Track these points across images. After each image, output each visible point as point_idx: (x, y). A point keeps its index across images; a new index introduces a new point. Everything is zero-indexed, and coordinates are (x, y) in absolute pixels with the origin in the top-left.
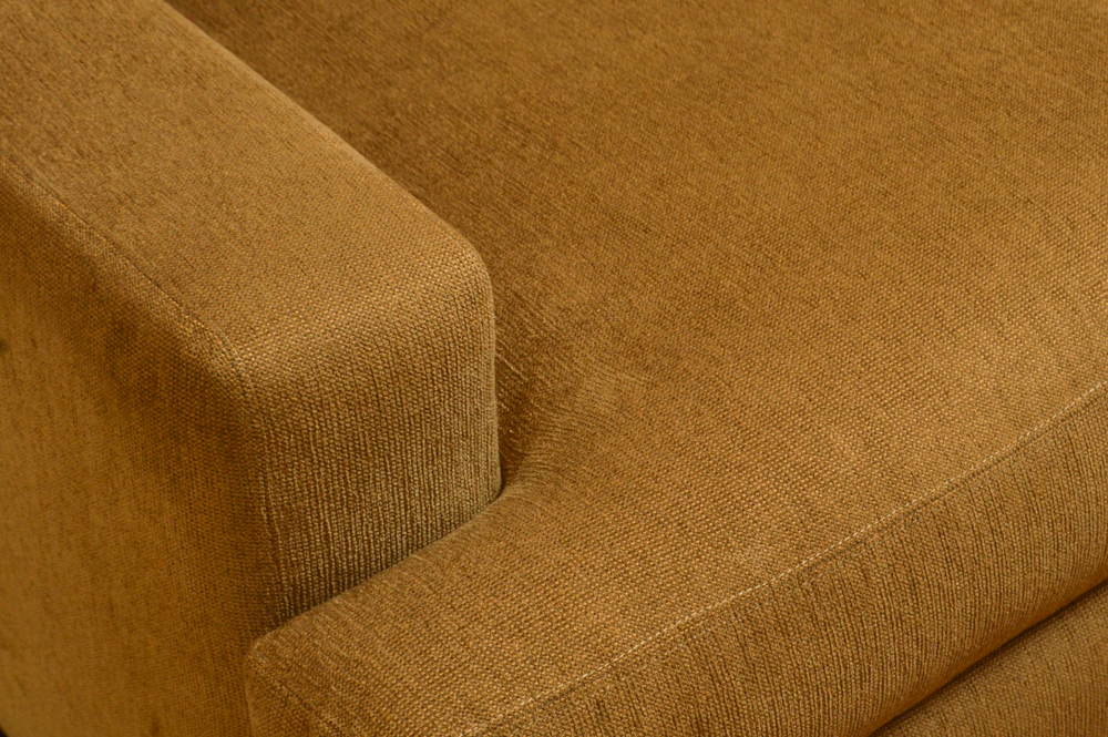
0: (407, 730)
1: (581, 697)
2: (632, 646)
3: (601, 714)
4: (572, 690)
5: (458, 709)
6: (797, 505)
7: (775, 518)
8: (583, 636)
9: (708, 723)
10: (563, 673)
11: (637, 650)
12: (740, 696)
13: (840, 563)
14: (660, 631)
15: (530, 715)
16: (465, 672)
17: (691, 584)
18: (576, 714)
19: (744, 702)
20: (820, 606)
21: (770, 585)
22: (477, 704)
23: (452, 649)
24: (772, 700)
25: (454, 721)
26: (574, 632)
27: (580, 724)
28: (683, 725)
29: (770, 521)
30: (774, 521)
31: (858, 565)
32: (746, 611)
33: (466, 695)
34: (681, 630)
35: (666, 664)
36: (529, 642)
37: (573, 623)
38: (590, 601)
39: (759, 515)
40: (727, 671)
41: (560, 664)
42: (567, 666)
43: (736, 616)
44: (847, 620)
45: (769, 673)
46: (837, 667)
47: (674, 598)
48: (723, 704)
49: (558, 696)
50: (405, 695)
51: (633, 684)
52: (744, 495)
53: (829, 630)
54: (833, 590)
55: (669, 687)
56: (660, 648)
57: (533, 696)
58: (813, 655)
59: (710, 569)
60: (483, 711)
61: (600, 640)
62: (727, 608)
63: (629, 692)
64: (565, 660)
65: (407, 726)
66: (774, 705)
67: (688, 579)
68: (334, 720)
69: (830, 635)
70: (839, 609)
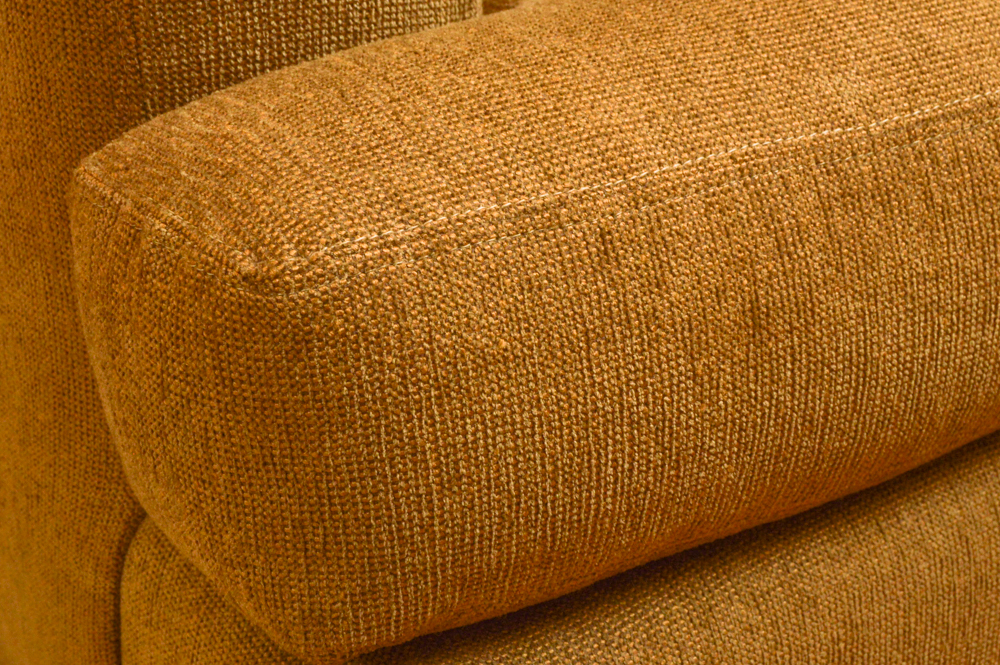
0: (287, 217)
1: (576, 217)
2: (660, 164)
3: (606, 253)
4: (563, 204)
5: (374, 199)
6: (907, 39)
7: (877, 47)
8: (585, 136)
9: (768, 315)
10: (551, 178)
11: (668, 172)
12: (818, 286)
13: (967, 126)
14: (705, 155)
15: (492, 228)
16: (394, 152)
17: (754, 104)
18: (566, 242)
19: (822, 298)
20: (937, 181)
21: (867, 130)
22: (407, 196)
23: (376, 122)
24: (862, 309)
25: (366, 213)
26: (571, 127)
27: (572, 261)
28: (731, 308)
29: (870, 49)
30: (874, 50)
31: (992, 136)
32: (832, 159)
33: (391, 180)
34: (736, 162)
35: (711, 204)
36: (500, 129)
37: (571, 116)
38: (599, 96)
39: (853, 39)
40: (801, 239)
41: (546, 164)
42: (558, 169)
43: (818, 162)
44: (973, 214)
45: (861, 263)
46: (955, 284)
47: (727, 117)
48: (791, 290)
49: (540, 208)
50: (292, 173)
51: (658, 220)
52: (832, 15)
53: (947, 222)
54: (956, 161)
55: (713, 240)
56: (703, 179)
57: (499, 201)
58: (923, 252)
59: (782, 92)
60: (416, 206)
61: (611, 145)
62: (804, 148)
63: (652, 230)
64: (555, 161)
65: (287, 212)
66: (864, 319)
67: (749, 98)
68: (177, 218)
69: (949, 230)
70: (964, 194)
